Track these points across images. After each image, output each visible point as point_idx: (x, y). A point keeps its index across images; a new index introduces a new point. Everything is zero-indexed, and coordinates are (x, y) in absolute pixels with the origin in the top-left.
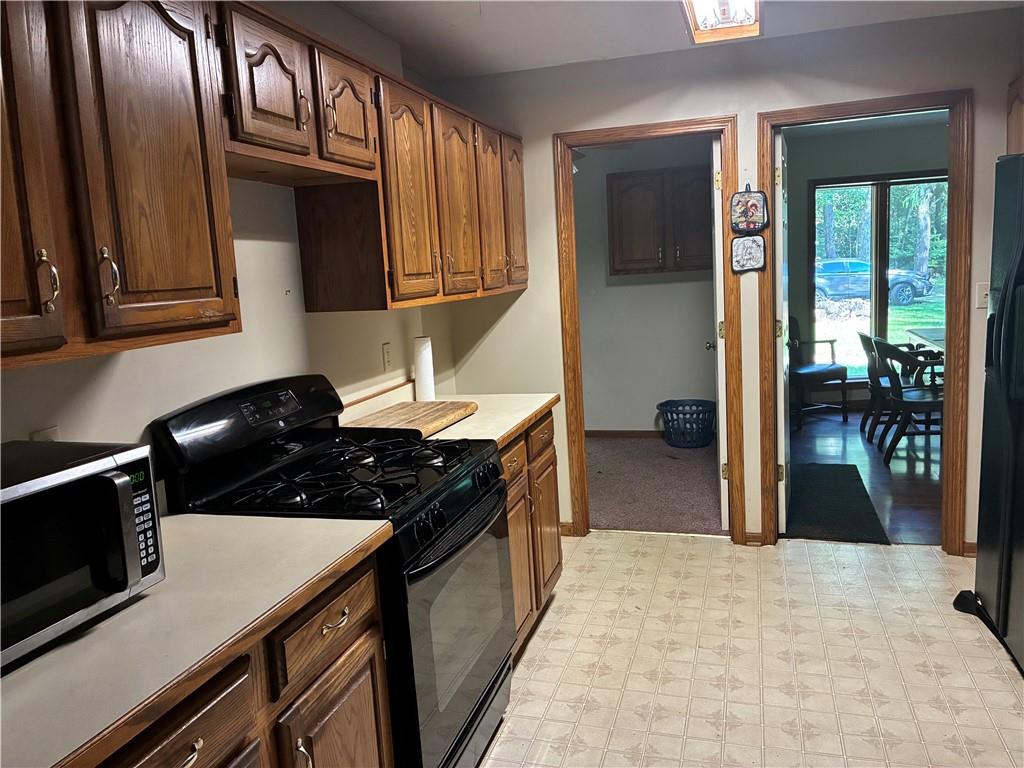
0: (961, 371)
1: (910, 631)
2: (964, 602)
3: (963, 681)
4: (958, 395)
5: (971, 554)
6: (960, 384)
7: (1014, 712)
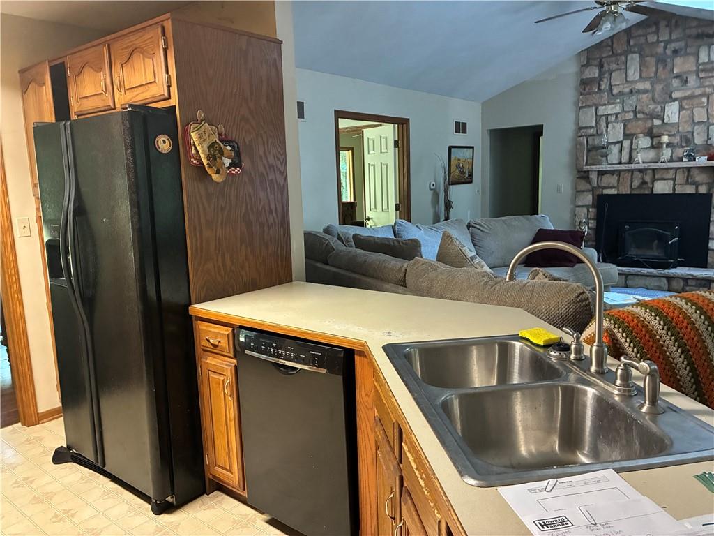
0: (15, 286)
1: (32, 496)
2: (60, 457)
3: (88, 513)
4: (16, 304)
5: (45, 420)
6: (16, 296)
7: (132, 514)
